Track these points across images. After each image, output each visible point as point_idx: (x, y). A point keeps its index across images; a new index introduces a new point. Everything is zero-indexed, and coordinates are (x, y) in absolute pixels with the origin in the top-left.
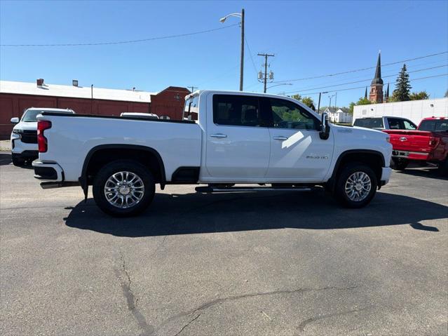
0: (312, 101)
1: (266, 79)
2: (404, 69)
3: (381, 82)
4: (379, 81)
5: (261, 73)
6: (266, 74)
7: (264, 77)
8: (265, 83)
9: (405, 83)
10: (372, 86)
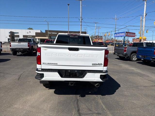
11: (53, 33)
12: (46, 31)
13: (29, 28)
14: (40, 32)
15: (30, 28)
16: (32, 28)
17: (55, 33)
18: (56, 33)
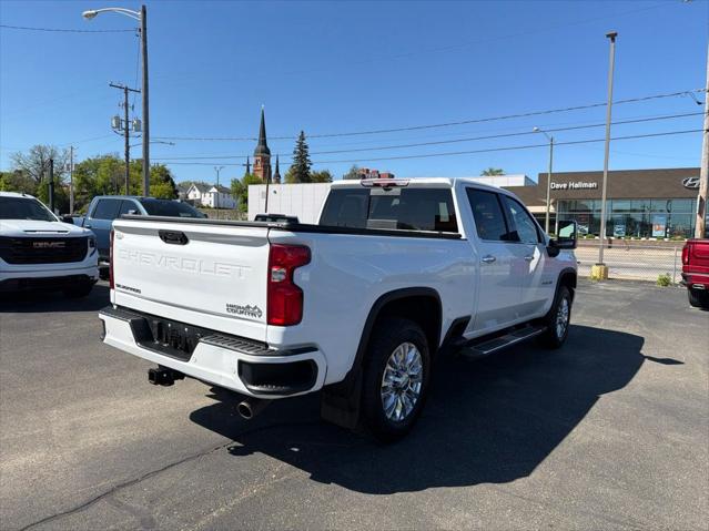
0: (167, 171)
1: (127, 130)
2: (302, 138)
3: (267, 151)
4: (265, 151)
5: (117, 118)
6: (127, 122)
7: (124, 126)
8: (127, 137)
9: (304, 158)
10: (255, 156)
11: (577, 186)
12: (542, 177)
13: (488, 171)
14: (522, 184)
15: (491, 170)
16: (501, 171)
17: (585, 185)
18: (591, 185)
